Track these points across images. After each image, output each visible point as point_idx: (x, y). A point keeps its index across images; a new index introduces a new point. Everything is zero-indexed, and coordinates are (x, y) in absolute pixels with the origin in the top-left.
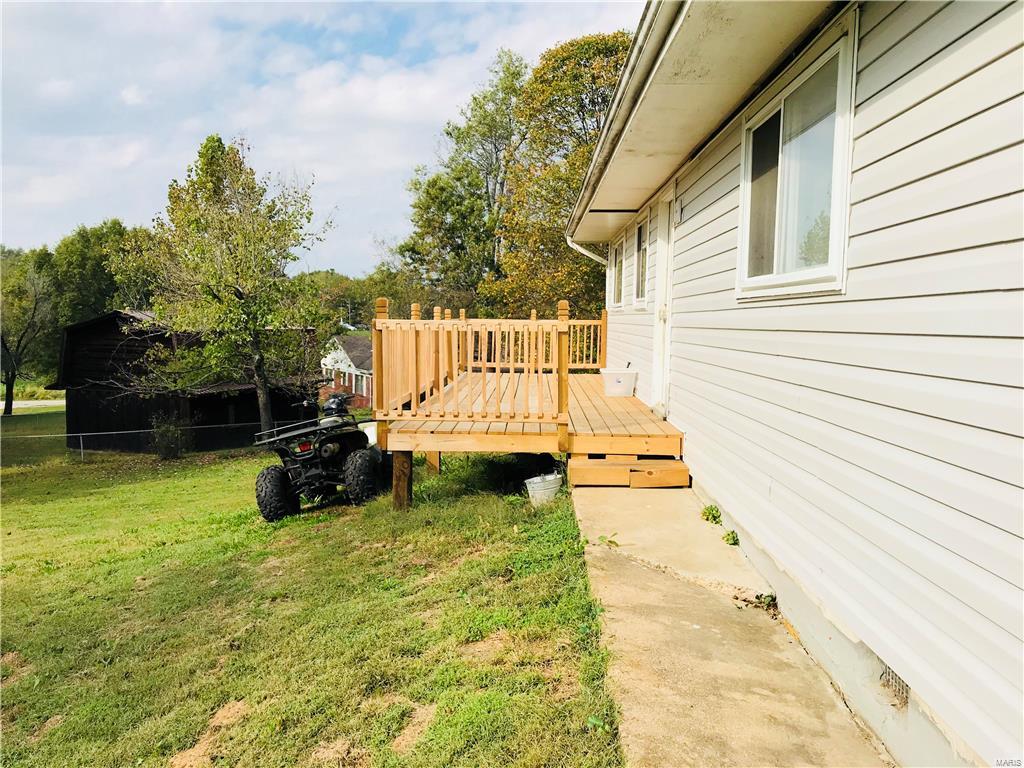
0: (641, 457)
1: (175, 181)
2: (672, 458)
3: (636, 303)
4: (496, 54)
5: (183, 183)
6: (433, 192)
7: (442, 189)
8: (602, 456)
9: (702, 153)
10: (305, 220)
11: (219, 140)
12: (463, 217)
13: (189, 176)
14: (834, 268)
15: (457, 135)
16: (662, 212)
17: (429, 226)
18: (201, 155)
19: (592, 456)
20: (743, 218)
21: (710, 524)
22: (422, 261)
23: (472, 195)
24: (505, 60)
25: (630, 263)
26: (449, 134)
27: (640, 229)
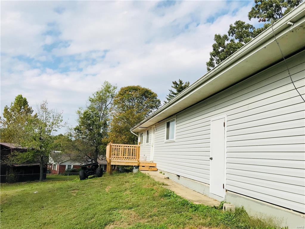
0: (150, 167)
1: (7, 106)
2: (154, 167)
3: (146, 144)
4: (104, 82)
5: (9, 106)
6: (85, 115)
7: (87, 115)
8: (144, 166)
9: (159, 123)
10: (60, 122)
11: (22, 96)
12: (93, 122)
13: (11, 105)
14: (174, 139)
15: (92, 101)
16: (152, 129)
17: (83, 123)
18: (16, 99)
19: (143, 166)
20: (166, 132)
21: (161, 174)
22: (81, 133)
23: (96, 116)
24: (106, 84)
25: (145, 137)
26: (90, 100)
27: (148, 131)
